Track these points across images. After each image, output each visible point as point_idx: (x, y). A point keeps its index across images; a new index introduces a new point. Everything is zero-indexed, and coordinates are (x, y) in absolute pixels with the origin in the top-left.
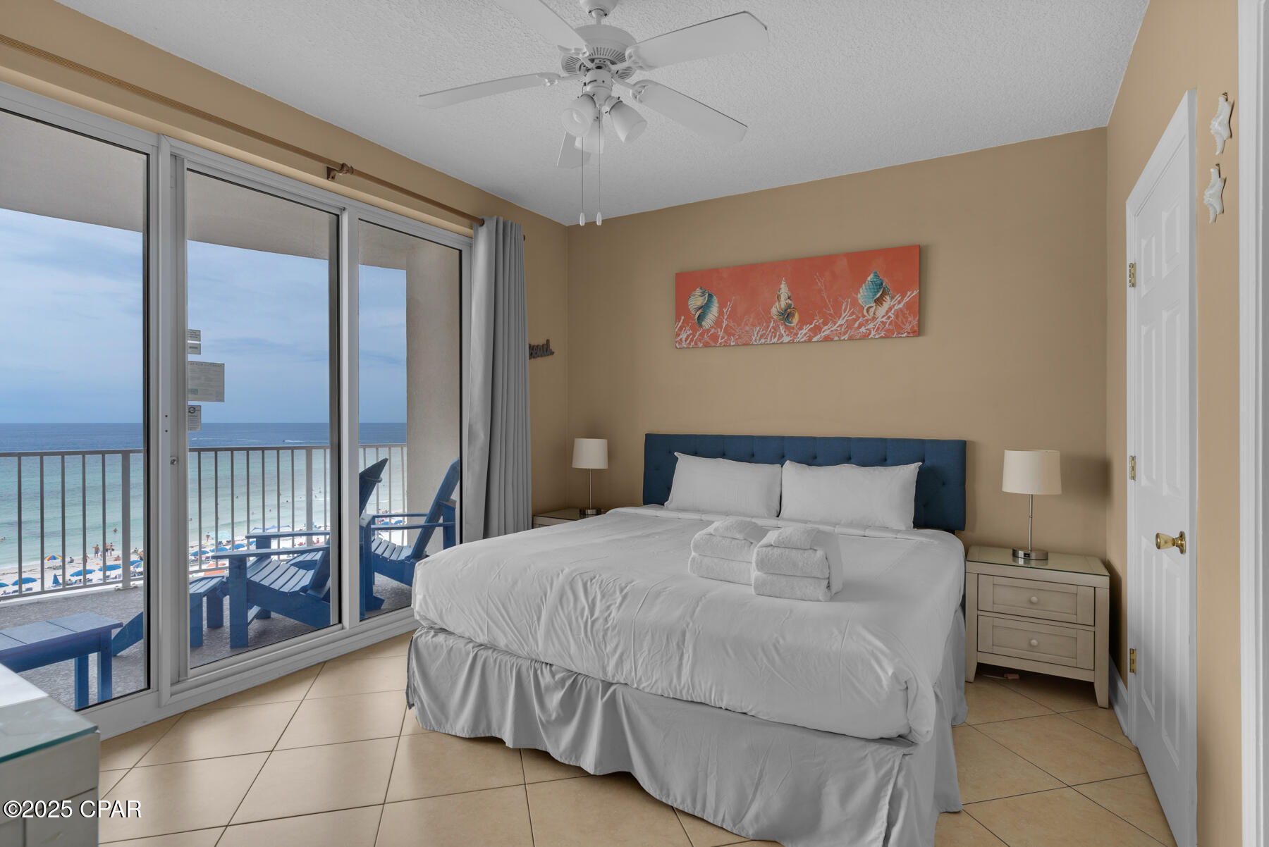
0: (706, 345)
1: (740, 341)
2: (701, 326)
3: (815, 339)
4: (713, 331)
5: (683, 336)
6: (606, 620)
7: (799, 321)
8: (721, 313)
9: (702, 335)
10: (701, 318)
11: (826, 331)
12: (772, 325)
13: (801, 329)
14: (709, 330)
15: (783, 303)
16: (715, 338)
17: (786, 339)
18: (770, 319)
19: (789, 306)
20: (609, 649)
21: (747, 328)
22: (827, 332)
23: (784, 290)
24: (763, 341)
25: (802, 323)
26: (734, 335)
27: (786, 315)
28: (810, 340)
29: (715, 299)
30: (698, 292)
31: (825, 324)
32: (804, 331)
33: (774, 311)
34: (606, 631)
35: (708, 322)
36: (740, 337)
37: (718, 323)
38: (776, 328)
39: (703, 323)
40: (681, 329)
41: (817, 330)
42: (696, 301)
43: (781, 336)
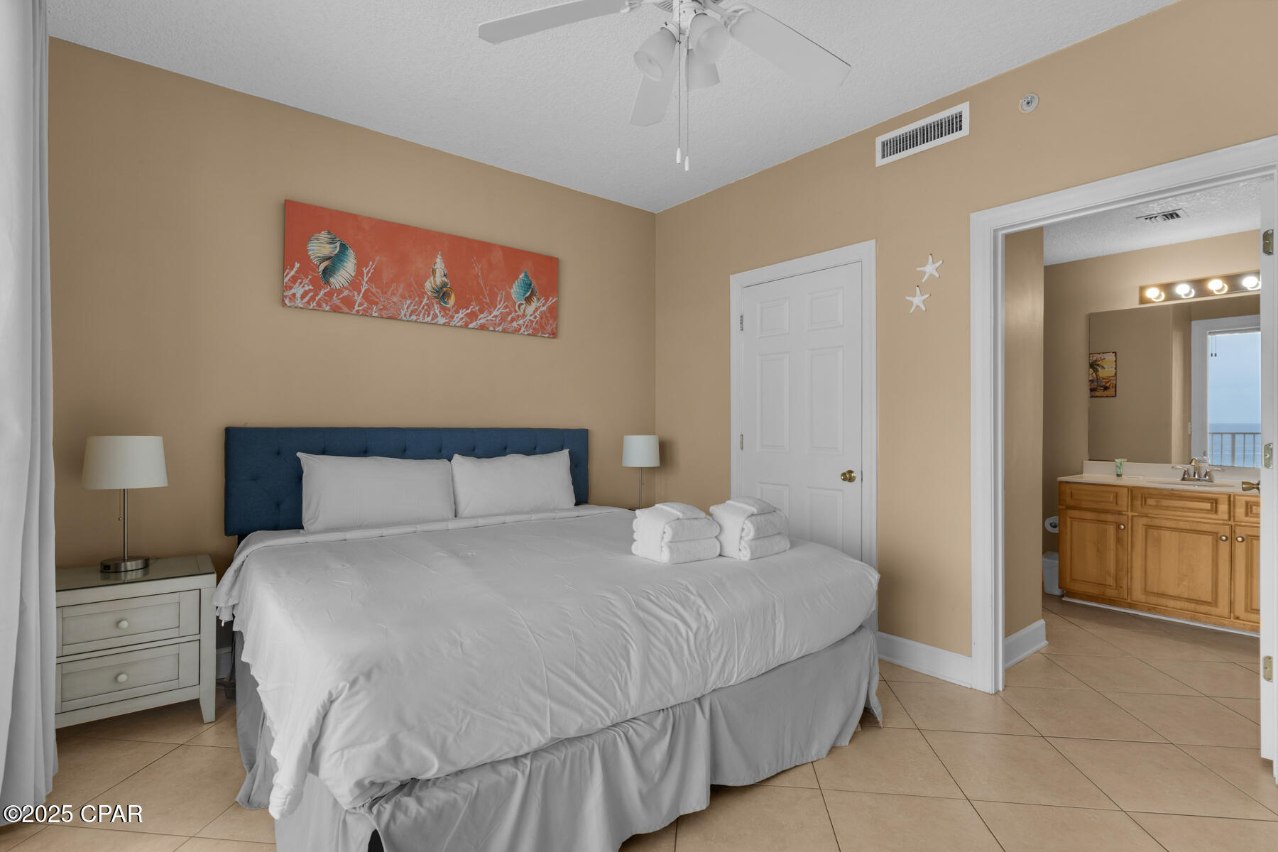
0: (336, 310)
1: (384, 313)
2: (328, 283)
3: (471, 326)
4: (346, 293)
5: (298, 290)
7: (455, 304)
8: (359, 273)
9: (330, 294)
10: (328, 273)
11: (482, 319)
12: (425, 301)
13: (457, 312)
14: (340, 292)
15: (439, 279)
16: (349, 303)
17: (442, 320)
18: (422, 294)
19: (444, 285)
21: (395, 299)
22: (483, 321)
23: (440, 265)
24: (414, 317)
25: (459, 306)
26: (376, 304)
27: (442, 294)
28: (466, 326)
29: (351, 254)
30: (324, 235)
31: (481, 311)
32: (460, 315)
33: (428, 285)
35: (341, 278)
36: (385, 308)
37: (354, 284)
38: (430, 306)
39: (332, 280)
40: (294, 279)
41: (473, 317)
42: (320, 248)
43: (435, 316)
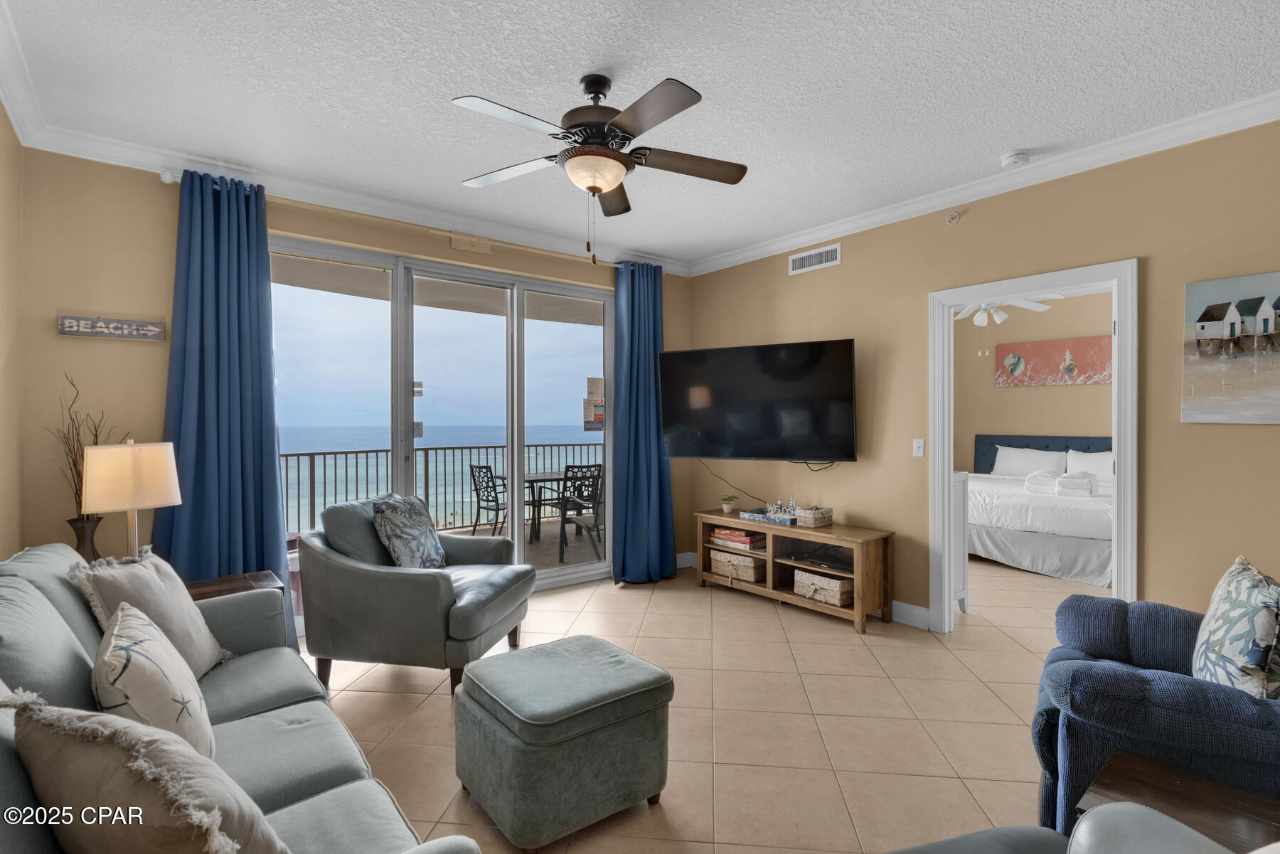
0: (1016, 385)
1: (1038, 384)
2: (1013, 375)
3: (1089, 383)
4: (1020, 378)
5: (1001, 380)
6: (992, 504)
7: (1078, 373)
8: (1026, 368)
9: (1013, 380)
10: (1012, 371)
11: (1096, 378)
12: (1060, 374)
13: (1079, 377)
14: (1018, 378)
15: (1067, 362)
16: (1022, 382)
17: (1069, 383)
18: (1058, 371)
19: (1071, 365)
20: (994, 514)
21: (1043, 377)
22: (1097, 379)
23: (1068, 356)
24: (1054, 383)
25: (1079, 374)
26: (1034, 380)
27: (1069, 370)
28: (1085, 383)
29: (1022, 360)
30: (1011, 356)
31: (1095, 375)
32: (1081, 379)
33: (1061, 367)
34: (992, 508)
35: (1018, 372)
36: (1039, 381)
37: (1024, 373)
38: (1062, 377)
39: (1014, 373)
40: (999, 376)
41: (1089, 378)
42: (1009, 361)
43: (1066, 381)
